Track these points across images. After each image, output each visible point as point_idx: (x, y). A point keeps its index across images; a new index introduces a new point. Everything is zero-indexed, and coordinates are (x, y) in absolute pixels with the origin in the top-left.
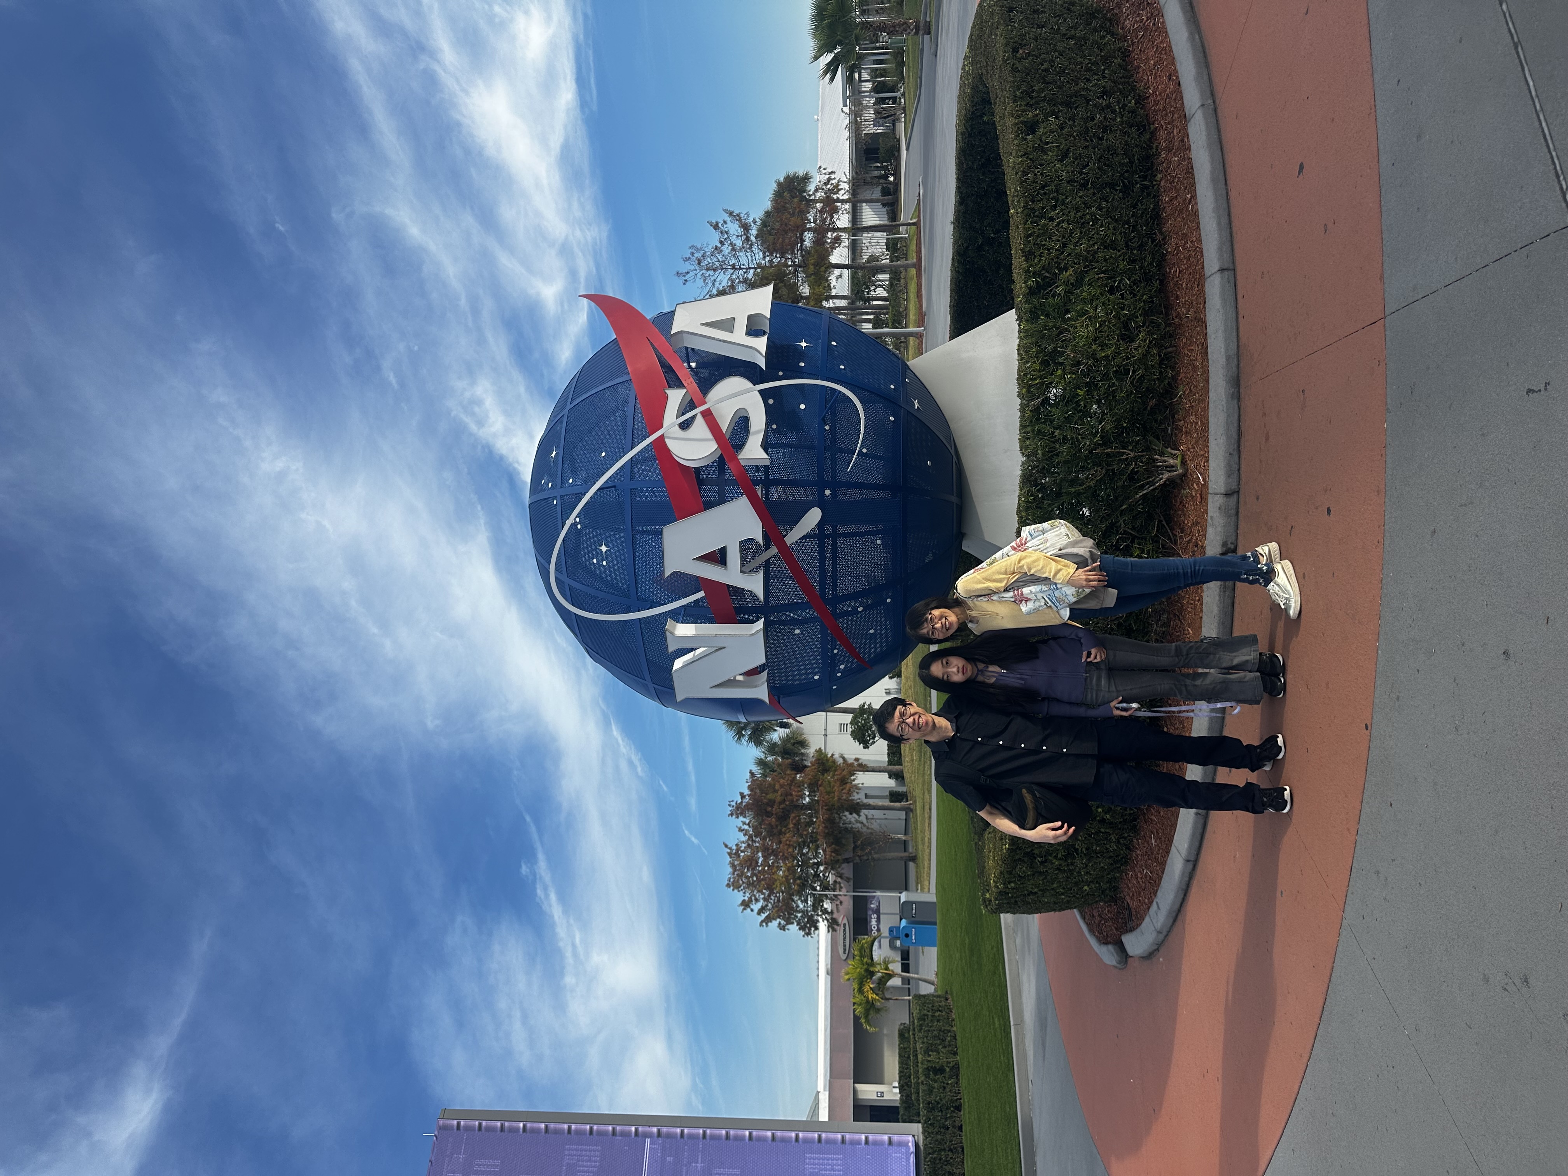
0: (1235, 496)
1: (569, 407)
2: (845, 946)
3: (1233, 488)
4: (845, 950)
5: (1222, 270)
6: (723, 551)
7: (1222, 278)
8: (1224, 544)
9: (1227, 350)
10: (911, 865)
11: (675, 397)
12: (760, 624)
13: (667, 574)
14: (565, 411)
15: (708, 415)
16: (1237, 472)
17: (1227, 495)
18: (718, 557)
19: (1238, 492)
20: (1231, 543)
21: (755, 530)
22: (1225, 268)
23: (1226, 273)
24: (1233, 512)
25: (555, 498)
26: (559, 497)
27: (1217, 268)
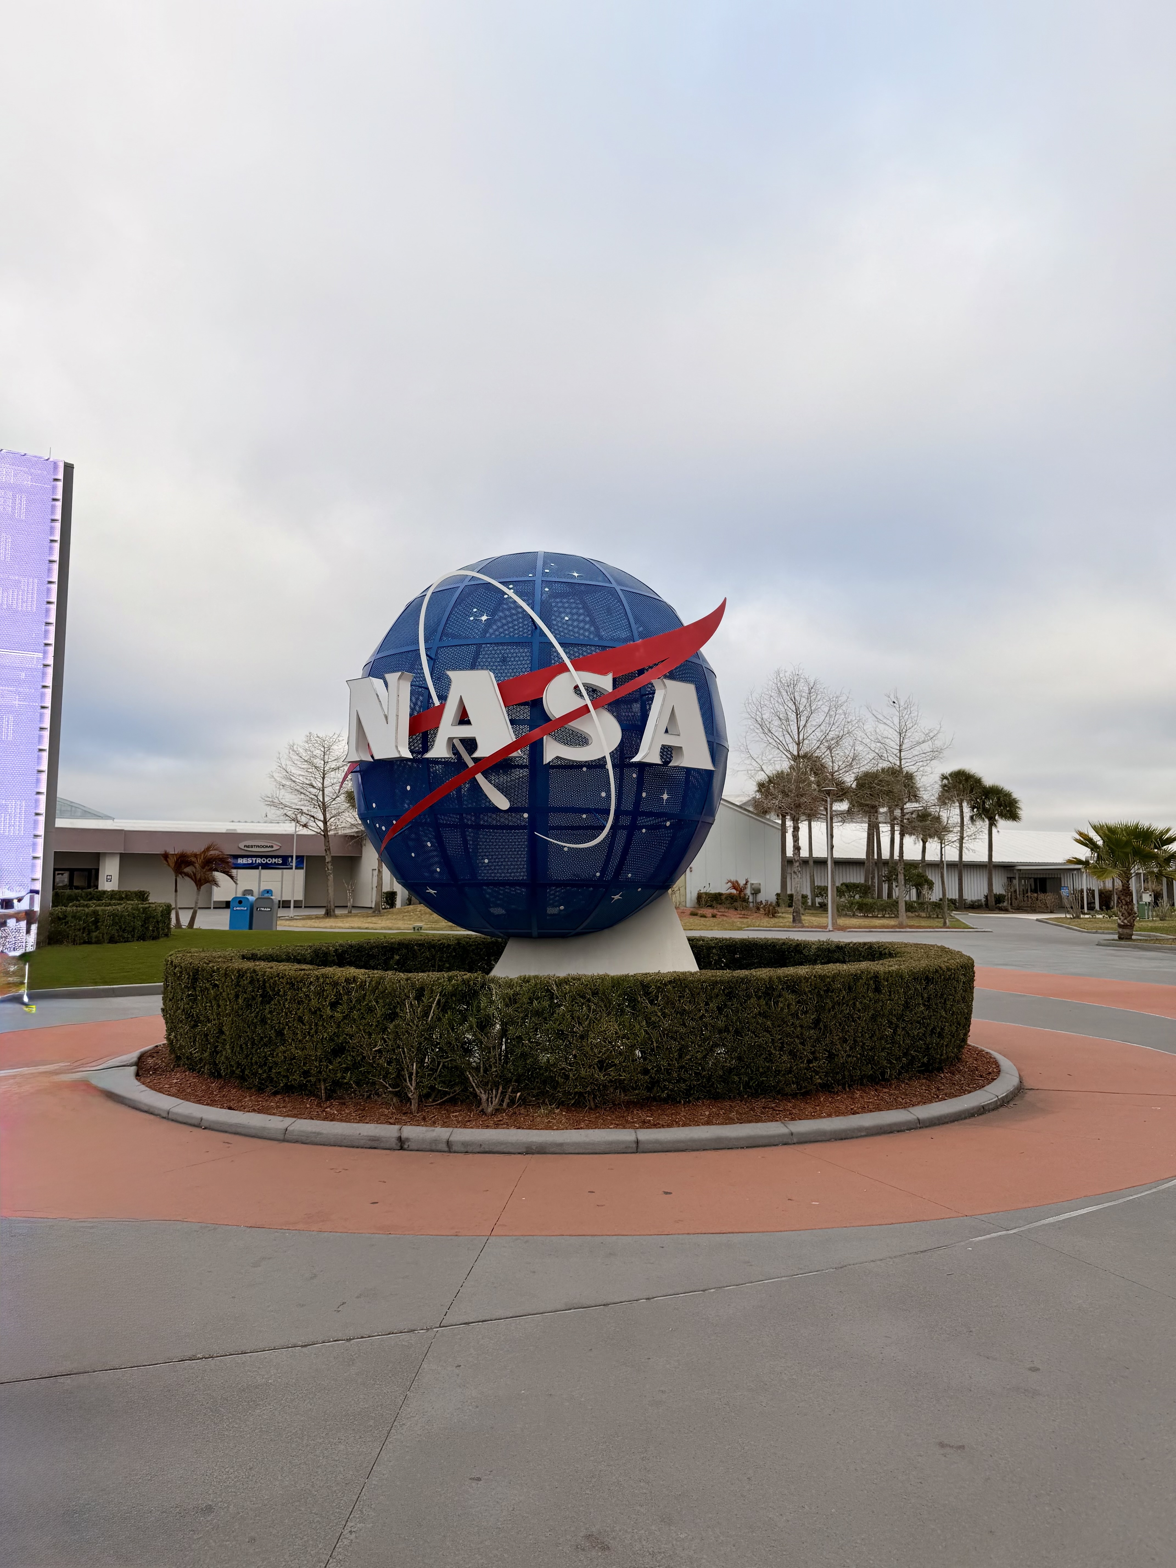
0: (447, 1149)
1: (618, 588)
2: (252, 847)
3: (454, 1147)
4: (248, 847)
5: (637, 1142)
6: (468, 723)
7: (631, 1142)
8: (408, 1139)
9: (568, 1144)
10: (322, 912)
11: (605, 682)
12: (408, 755)
13: (450, 674)
14: (614, 585)
15: (585, 710)
16: (466, 1150)
17: (448, 1143)
18: (464, 719)
19: (450, 1152)
20: (409, 1146)
21: (484, 751)
22: (639, 1145)
23: (635, 1145)
24: (434, 1147)
25: (534, 575)
26: (534, 579)
27: (640, 1138)
